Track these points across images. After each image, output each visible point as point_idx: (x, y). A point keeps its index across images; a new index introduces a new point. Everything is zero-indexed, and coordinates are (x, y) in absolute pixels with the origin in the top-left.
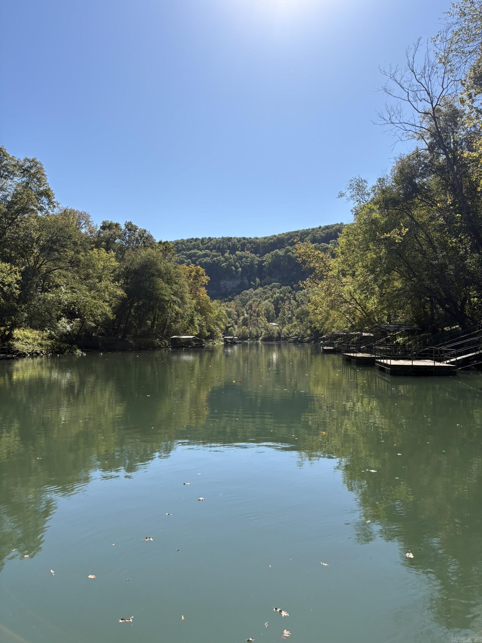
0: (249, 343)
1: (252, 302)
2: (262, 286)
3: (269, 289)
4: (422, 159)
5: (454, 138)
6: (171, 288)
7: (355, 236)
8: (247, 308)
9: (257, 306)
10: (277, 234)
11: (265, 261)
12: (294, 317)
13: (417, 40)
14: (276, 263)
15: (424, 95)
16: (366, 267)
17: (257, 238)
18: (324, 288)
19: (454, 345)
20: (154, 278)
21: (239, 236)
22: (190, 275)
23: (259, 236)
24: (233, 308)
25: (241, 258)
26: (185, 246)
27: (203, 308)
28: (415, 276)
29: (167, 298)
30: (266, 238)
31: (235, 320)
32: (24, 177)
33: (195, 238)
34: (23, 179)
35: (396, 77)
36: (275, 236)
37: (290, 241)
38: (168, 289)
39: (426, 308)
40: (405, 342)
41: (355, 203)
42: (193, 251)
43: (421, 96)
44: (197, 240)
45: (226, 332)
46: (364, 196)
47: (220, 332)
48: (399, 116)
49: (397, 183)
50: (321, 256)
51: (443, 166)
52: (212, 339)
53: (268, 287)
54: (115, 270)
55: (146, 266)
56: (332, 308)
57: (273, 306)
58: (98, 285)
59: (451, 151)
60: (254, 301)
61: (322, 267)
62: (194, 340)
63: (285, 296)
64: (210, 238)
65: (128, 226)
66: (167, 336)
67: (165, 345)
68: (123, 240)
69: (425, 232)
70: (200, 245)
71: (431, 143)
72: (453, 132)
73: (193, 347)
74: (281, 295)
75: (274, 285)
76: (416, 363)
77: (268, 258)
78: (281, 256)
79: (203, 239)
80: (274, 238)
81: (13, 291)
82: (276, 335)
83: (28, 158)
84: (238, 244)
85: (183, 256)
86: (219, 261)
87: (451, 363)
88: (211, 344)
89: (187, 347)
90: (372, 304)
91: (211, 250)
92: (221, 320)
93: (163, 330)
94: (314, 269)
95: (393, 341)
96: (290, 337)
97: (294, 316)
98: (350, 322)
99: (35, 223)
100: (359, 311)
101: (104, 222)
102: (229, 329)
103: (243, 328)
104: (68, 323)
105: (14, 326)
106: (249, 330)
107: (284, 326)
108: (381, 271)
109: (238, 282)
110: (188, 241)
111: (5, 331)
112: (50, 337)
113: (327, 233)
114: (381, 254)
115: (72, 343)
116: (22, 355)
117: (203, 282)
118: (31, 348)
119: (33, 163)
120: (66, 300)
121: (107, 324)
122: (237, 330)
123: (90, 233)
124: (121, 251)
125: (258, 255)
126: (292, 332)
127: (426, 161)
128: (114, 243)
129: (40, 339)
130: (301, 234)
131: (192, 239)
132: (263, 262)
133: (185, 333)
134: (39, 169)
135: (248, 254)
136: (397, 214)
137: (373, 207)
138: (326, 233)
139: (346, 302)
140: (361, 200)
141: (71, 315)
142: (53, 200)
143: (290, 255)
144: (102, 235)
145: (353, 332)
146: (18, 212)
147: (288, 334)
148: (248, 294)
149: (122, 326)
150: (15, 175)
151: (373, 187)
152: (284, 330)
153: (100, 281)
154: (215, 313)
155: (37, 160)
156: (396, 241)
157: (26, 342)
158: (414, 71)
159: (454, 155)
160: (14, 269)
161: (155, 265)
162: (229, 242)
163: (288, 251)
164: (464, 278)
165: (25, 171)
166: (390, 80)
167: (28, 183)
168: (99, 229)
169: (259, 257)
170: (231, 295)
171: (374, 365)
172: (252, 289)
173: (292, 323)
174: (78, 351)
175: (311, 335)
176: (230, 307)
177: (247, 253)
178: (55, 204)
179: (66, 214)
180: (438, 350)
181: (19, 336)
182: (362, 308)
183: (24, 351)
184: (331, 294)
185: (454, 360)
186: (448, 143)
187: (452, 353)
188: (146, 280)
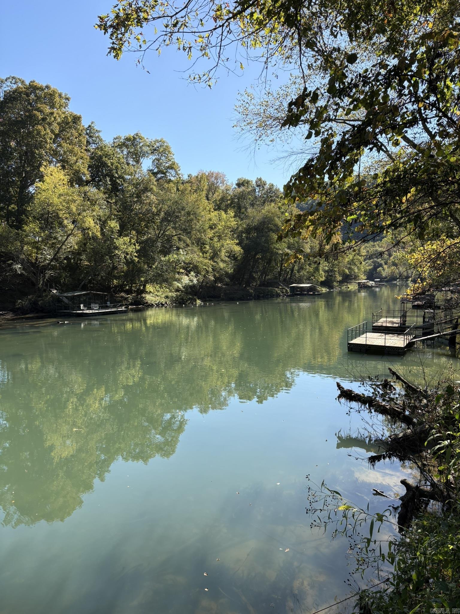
20: (271, 233)
52: (345, 283)
55: (264, 222)
62: (311, 288)
65: (258, 182)
81: (133, 259)
88: (344, 288)
101: (238, 180)
103: (393, 268)
104: (195, 276)
105: (148, 282)
106: (399, 270)
111: (140, 286)
115: (194, 295)
116: (152, 306)
118: (159, 300)
119: (161, 143)
122: (387, 270)
123: (227, 191)
129: (168, 291)
150: (148, 154)
155: (164, 140)
157: (156, 295)
165: (155, 151)
168: (234, 186)
174: (198, 301)
181: (150, 290)
183: (153, 302)
188: (264, 236)
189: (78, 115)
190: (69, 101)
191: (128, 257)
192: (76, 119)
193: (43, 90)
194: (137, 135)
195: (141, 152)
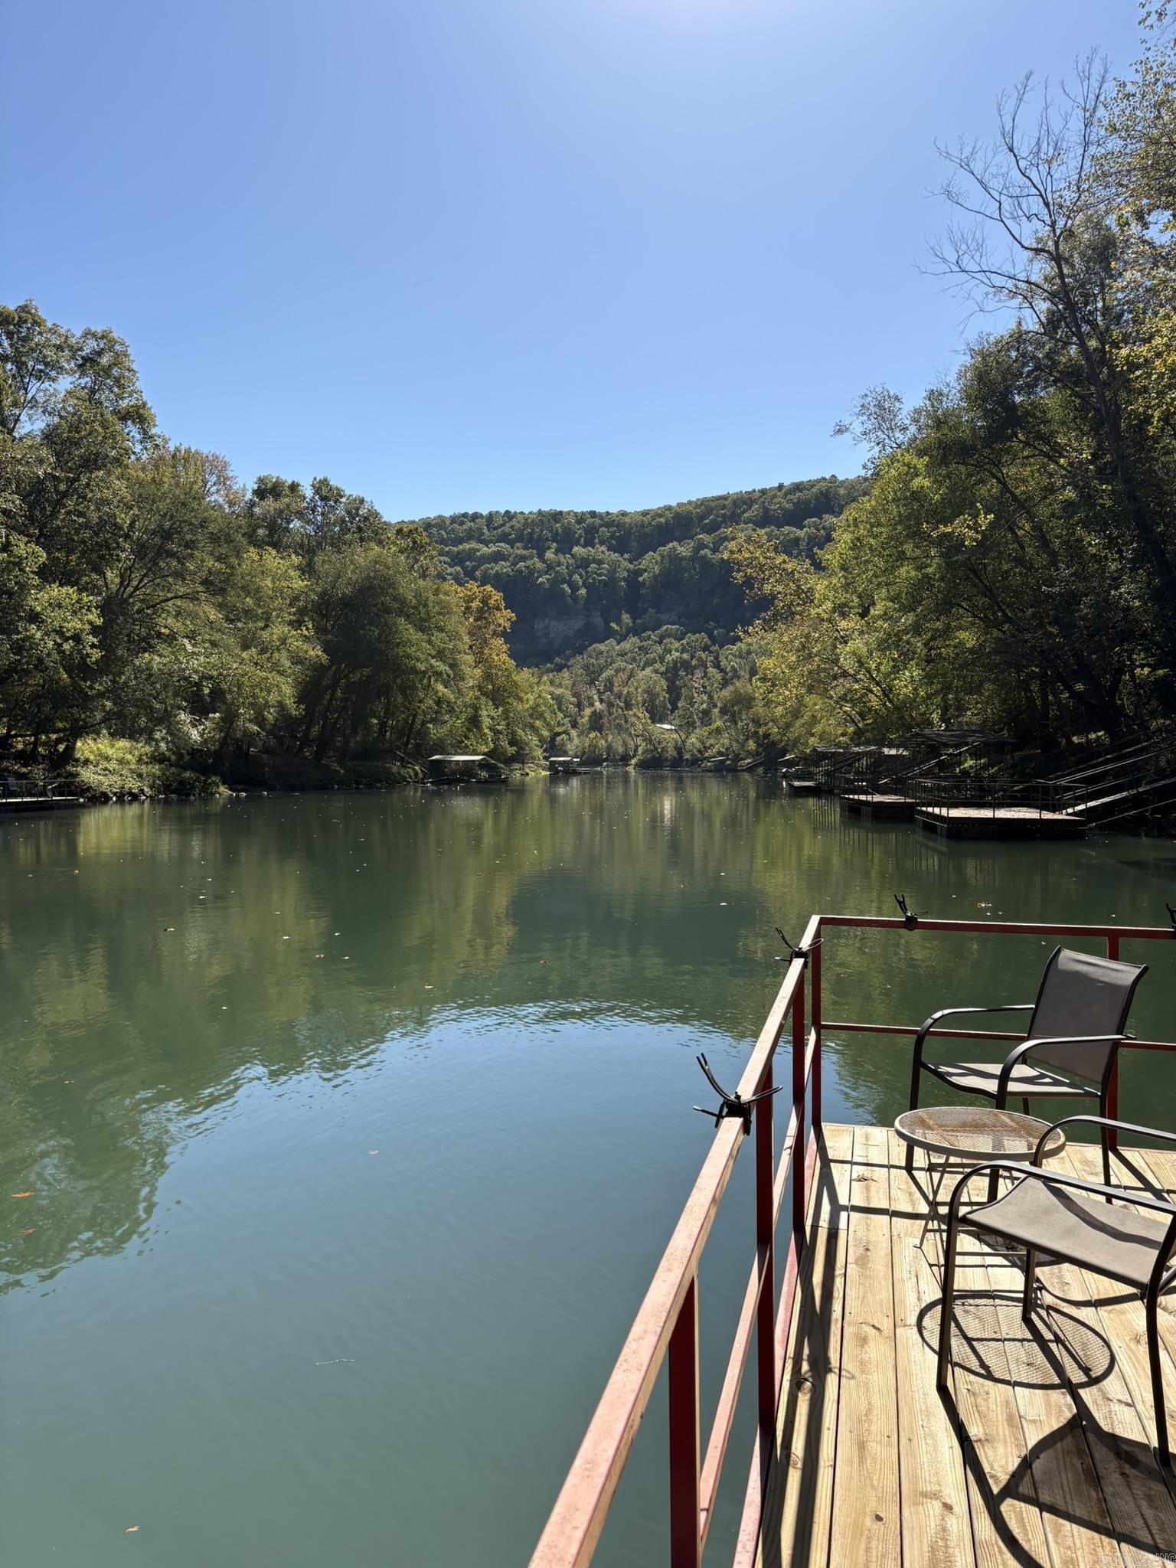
0: (605, 773)
1: (612, 672)
2: (636, 633)
3: (656, 642)
4: (1030, 349)
5: (1104, 300)
6: (430, 642)
8: (602, 688)
9: (626, 683)
10: (674, 504)
11: (645, 571)
12: (716, 710)
13: (1022, 79)
14: (672, 577)
16: (897, 598)
17: (624, 514)
18: (797, 643)
19: (1079, 776)
20: (391, 618)
21: (579, 509)
22: (468, 608)
23: (630, 509)
24: (566, 688)
25: (585, 563)
26: (447, 534)
27: (498, 689)
28: (1009, 620)
29: (422, 667)
30: (648, 514)
31: (570, 716)
32: (83, 374)
33: (470, 513)
34: (83, 381)
35: (972, 164)
36: (669, 508)
37: (707, 521)
38: (424, 644)
39: (1031, 691)
40: (981, 768)
41: (872, 448)
42: (467, 546)
43: (1029, 207)
44: (475, 516)
45: (552, 747)
46: (893, 432)
47: (538, 746)
48: (978, 254)
50: (789, 567)
51: (1077, 367)
52: (519, 763)
53: (652, 636)
54: (296, 599)
55: (369, 588)
56: (810, 689)
57: (664, 682)
58: (265, 634)
60: (617, 671)
61: (791, 595)
62: (481, 765)
63: (692, 657)
64: (507, 512)
65: (320, 488)
66: (419, 755)
67: (416, 778)
68: (309, 522)
69: (1032, 519)
70: (485, 530)
71: (1050, 314)
72: (1103, 289)
73: (479, 782)
74: (685, 656)
75: (666, 630)
76: (1002, 814)
77: (651, 562)
78: (684, 558)
79: (490, 514)
80: (667, 512)
81: (85, 652)
82: (671, 752)
83: (93, 329)
84: (578, 527)
85: (441, 558)
86: (531, 571)
87: (1075, 814)
88: (518, 775)
89: (468, 782)
90: (907, 681)
91: (512, 544)
92: (541, 716)
93: (408, 742)
94: (772, 598)
95: (953, 765)
96: (705, 759)
97: (715, 706)
98: (853, 721)
99: (123, 490)
100: (877, 696)
101: (261, 480)
102: (558, 739)
103: (592, 735)
104: (195, 724)
105: (78, 731)
106: (606, 741)
107: (690, 731)
108: (930, 607)
109: (578, 624)
110: (454, 519)
111: (58, 742)
112: (158, 758)
113: (798, 502)
114: (930, 571)
116: (100, 799)
117: (500, 625)
118: (118, 783)
119: (105, 341)
120: (196, 672)
121: (286, 727)
122: (576, 741)
123: (230, 507)
124: (308, 549)
125: (626, 556)
126: (712, 745)
127: (1039, 354)
128: (287, 530)
129: (134, 761)
130: (735, 502)
131: (465, 515)
132: (640, 572)
133: (460, 748)
134: (118, 355)
135: (603, 552)
136: (968, 476)
137: (915, 461)
138: (796, 501)
139: (845, 676)
140: (887, 441)
141: (200, 708)
142: (154, 431)
143: (705, 556)
144: (257, 510)
145: (857, 745)
147: (700, 751)
148: (602, 653)
149: (315, 731)
150: (61, 370)
151: (915, 411)
152: (690, 741)
153: (267, 626)
154: (527, 700)
155: (115, 335)
156: (966, 543)
157: (105, 769)
158: (1016, 151)
160: (85, 599)
161: (392, 585)
162: (557, 522)
163: (702, 546)
165: (88, 363)
166: (960, 170)
167: (92, 391)
168: (249, 496)
169: (631, 562)
170: (562, 656)
171: (912, 820)
172: (612, 641)
173: (710, 725)
174: (222, 789)
175: (758, 754)
176: (560, 686)
177: (601, 551)
178: (158, 441)
179: (175, 463)
180: (1048, 787)
181: (87, 754)
182: (883, 690)
183: (103, 789)
184: (810, 656)
185: (1082, 807)
186: (1091, 313)
187: (1079, 792)
188: (371, 624)
191: (66, 647)
194: (24, 309)
195: (38, 361)
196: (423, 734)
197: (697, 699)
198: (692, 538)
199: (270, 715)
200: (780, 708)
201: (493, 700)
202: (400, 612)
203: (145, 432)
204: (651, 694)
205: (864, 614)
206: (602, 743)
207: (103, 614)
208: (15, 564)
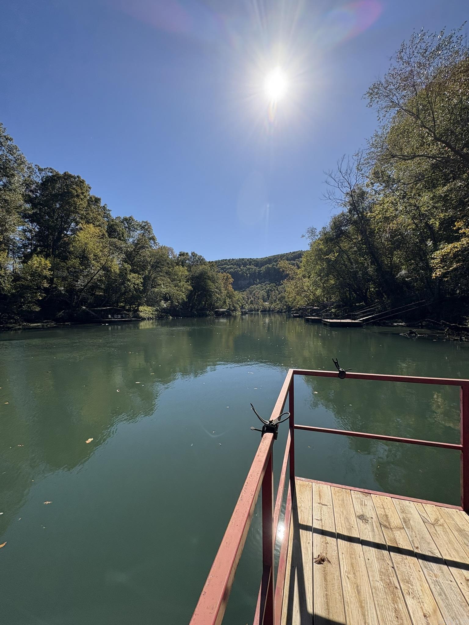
0: (254, 313)
2: (260, 284)
3: (264, 285)
4: (345, 217)
5: (362, 206)
6: (215, 285)
7: (310, 257)
8: (253, 295)
9: (258, 294)
10: (268, 257)
13: (343, 156)
14: (269, 271)
15: (346, 184)
16: (316, 273)
17: (257, 259)
18: (294, 284)
19: (361, 312)
20: (206, 280)
22: (224, 278)
25: (249, 269)
27: (230, 295)
28: (342, 277)
29: (213, 290)
30: (262, 259)
31: (246, 301)
32: (142, 230)
34: (142, 232)
35: (332, 175)
36: (267, 257)
37: (275, 260)
38: (213, 286)
39: (346, 294)
40: (336, 311)
41: (310, 240)
42: (224, 266)
43: (345, 185)
44: (226, 260)
45: (242, 307)
47: (239, 307)
48: (334, 196)
49: (332, 229)
50: (292, 268)
51: (357, 221)
52: (235, 311)
54: (186, 277)
55: (202, 274)
56: (298, 294)
57: (266, 294)
58: (179, 284)
59: (361, 213)
60: (256, 291)
61: (293, 274)
62: (226, 311)
63: (272, 288)
65: (193, 254)
66: (213, 309)
67: (212, 314)
68: (190, 261)
69: (347, 255)
71: (350, 209)
72: (362, 203)
73: (226, 315)
74: (270, 288)
75: (266, 283)
76: (342, 321)
77: (263, 269)
78: (270, 268)
81: (139, 288)
82: (268, 309)
83: (144, 221)
84: (247, 262)
86: (238, 271)
87: (360, 321)
88: (234, 314)
89: (223, 315)
90: (319, 292)
91: (234, 265)
92: (239, 301)
93: (211, 307)
94: (288, 274)
96: (275, 310)
97: (277, 299)
98: (307, 301)
99: (149, 254)
100: (312, 296)
101: (180, 252)
103: (251, 305)
104: (165, 303)
105: (140, 305)
107: (272, 304)
108: (324, 275)
109: (248, 282)
110: (221, 261)
111: (135, 307)
112: (157, 310)
114: (324, 267)
115: (167, 313)
116: (144, 319)
117: (230, 282)
118: (148, 316)
119: (146, 223)
120: (164, 292)
121: (184, 304)
122: (247, 306)
123: (174, 258)
124: (189, 267)
125: (258, 267)
126: (276, 307)
127: (348, 218)
128: (185, 263)
129: (152, 311)
130: (281, 256)
131: (224, 260)
132: (261, 271)
133: (222, 308)
134: (149, 226)
136: (332, 246)
137: (320, 242)
138: (294, 255)
139: (305, 291)
140: (314, 238)
141: (166, 300)
143: (275, 267)
144: (179, 259)
145: (308, 306)
146: (139, 249)
147: (274, 308)
148: (253, 288)
149: (191, 305)
150: (137, 230)
151: (320, 232)
152: (272, 306)
153: (180, 282)
154: (236, 298)
155: (148, 222)
156: (332, 260)
157: (145, 313)
158: (342, 172)
159: (362, 215)
160: (140, 277)
161: (207, 273)
162: (243, 261)
163: (274, 265)
164: (367, 278)
165: (143, 228)
166: (329, 177)
167: (144, 234)
168: (178, 256)
169: (259, 269)
170: (244, 288)
171: (321, 322)
172: (255, 285)
173: (276, 303)
174: (170, 317)
175: (286, 309)
176: (244, 295)
177: (252, 266)
178: (157, 244)
179: (161, 248)
180: (353, 314)
181: (142, 310)
182: (313, 294)
183: (145, 317)
184: (297, 287)
185: (362, 319)
186: (359, 209)
187: (361, 316)
188: (202, 281)
189: (99, 197)
190: (90, 189)
191: (136, 286)
192: (97, 200)
193: (75, 178)
194: (131, 217)
195: (133, 228)
196: (214, 305)
197: (273, 297)
198: (272, 263)
199: (180, 301)
200: (291, 299)
201: (229, 298)
202: (209, 279)
203: (155, 242)
204: (263, 296)
205: (309, 277)
206: (253, 307)
207: (143, 280)
208: (125, 269)
